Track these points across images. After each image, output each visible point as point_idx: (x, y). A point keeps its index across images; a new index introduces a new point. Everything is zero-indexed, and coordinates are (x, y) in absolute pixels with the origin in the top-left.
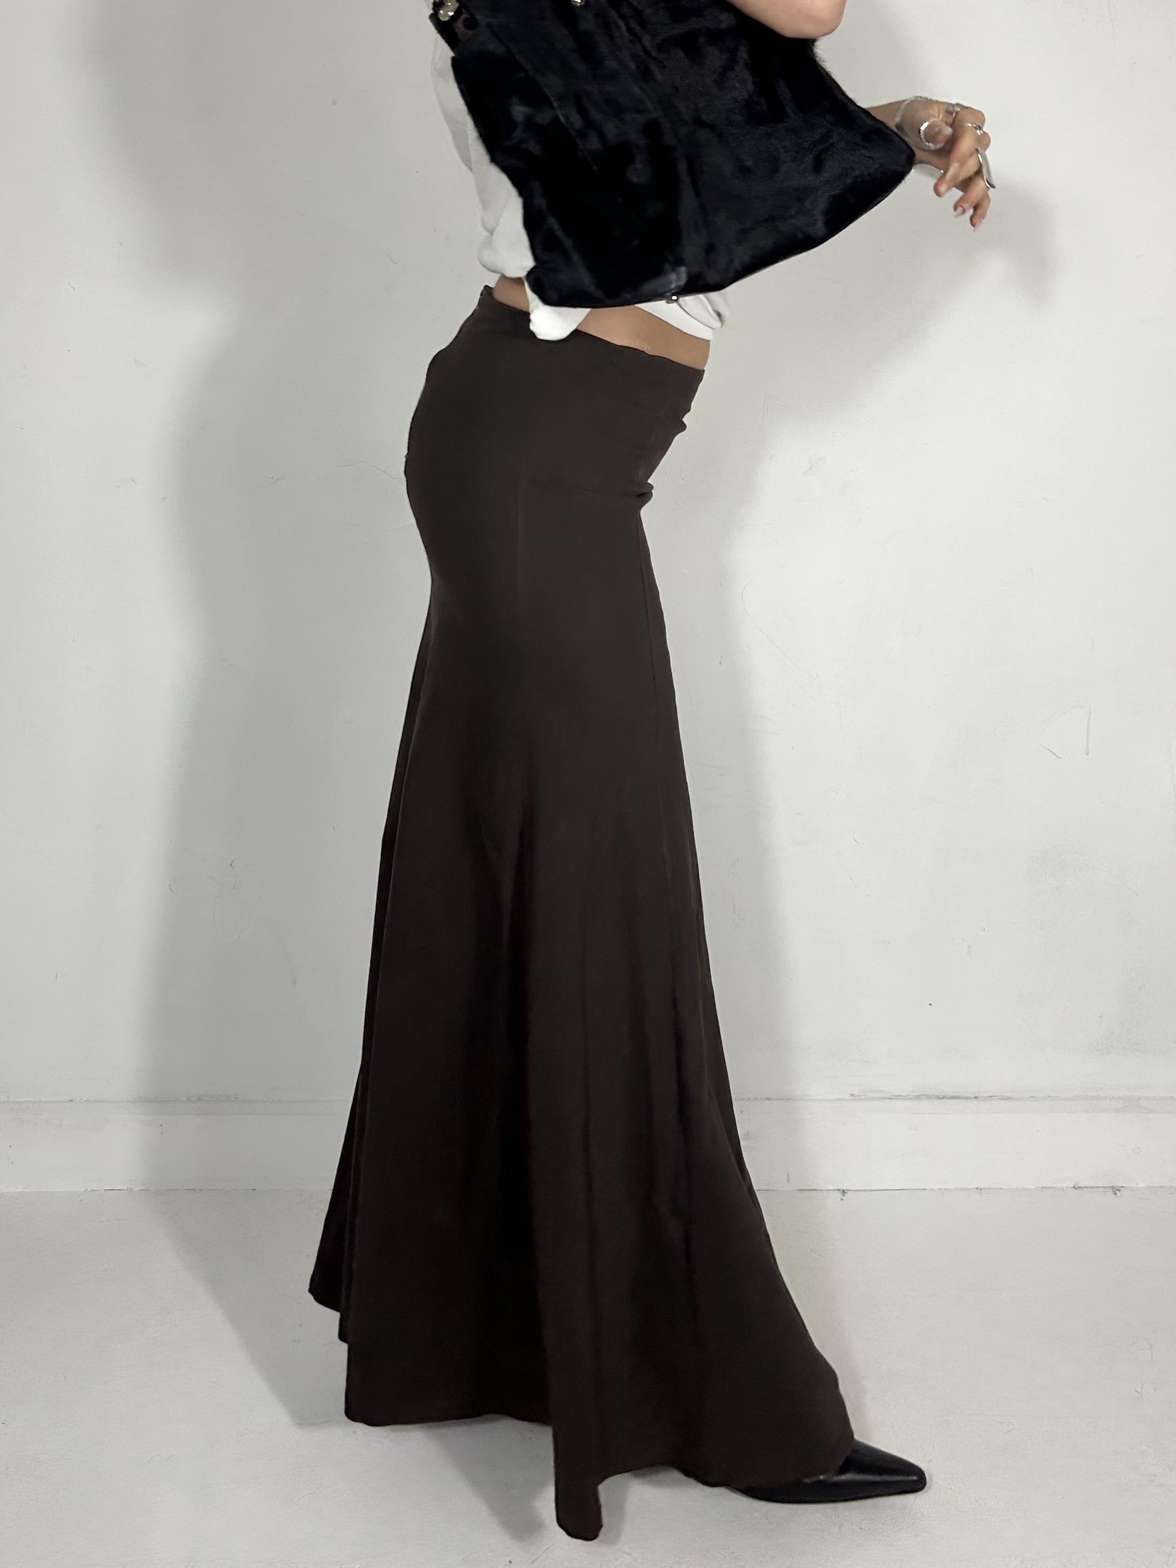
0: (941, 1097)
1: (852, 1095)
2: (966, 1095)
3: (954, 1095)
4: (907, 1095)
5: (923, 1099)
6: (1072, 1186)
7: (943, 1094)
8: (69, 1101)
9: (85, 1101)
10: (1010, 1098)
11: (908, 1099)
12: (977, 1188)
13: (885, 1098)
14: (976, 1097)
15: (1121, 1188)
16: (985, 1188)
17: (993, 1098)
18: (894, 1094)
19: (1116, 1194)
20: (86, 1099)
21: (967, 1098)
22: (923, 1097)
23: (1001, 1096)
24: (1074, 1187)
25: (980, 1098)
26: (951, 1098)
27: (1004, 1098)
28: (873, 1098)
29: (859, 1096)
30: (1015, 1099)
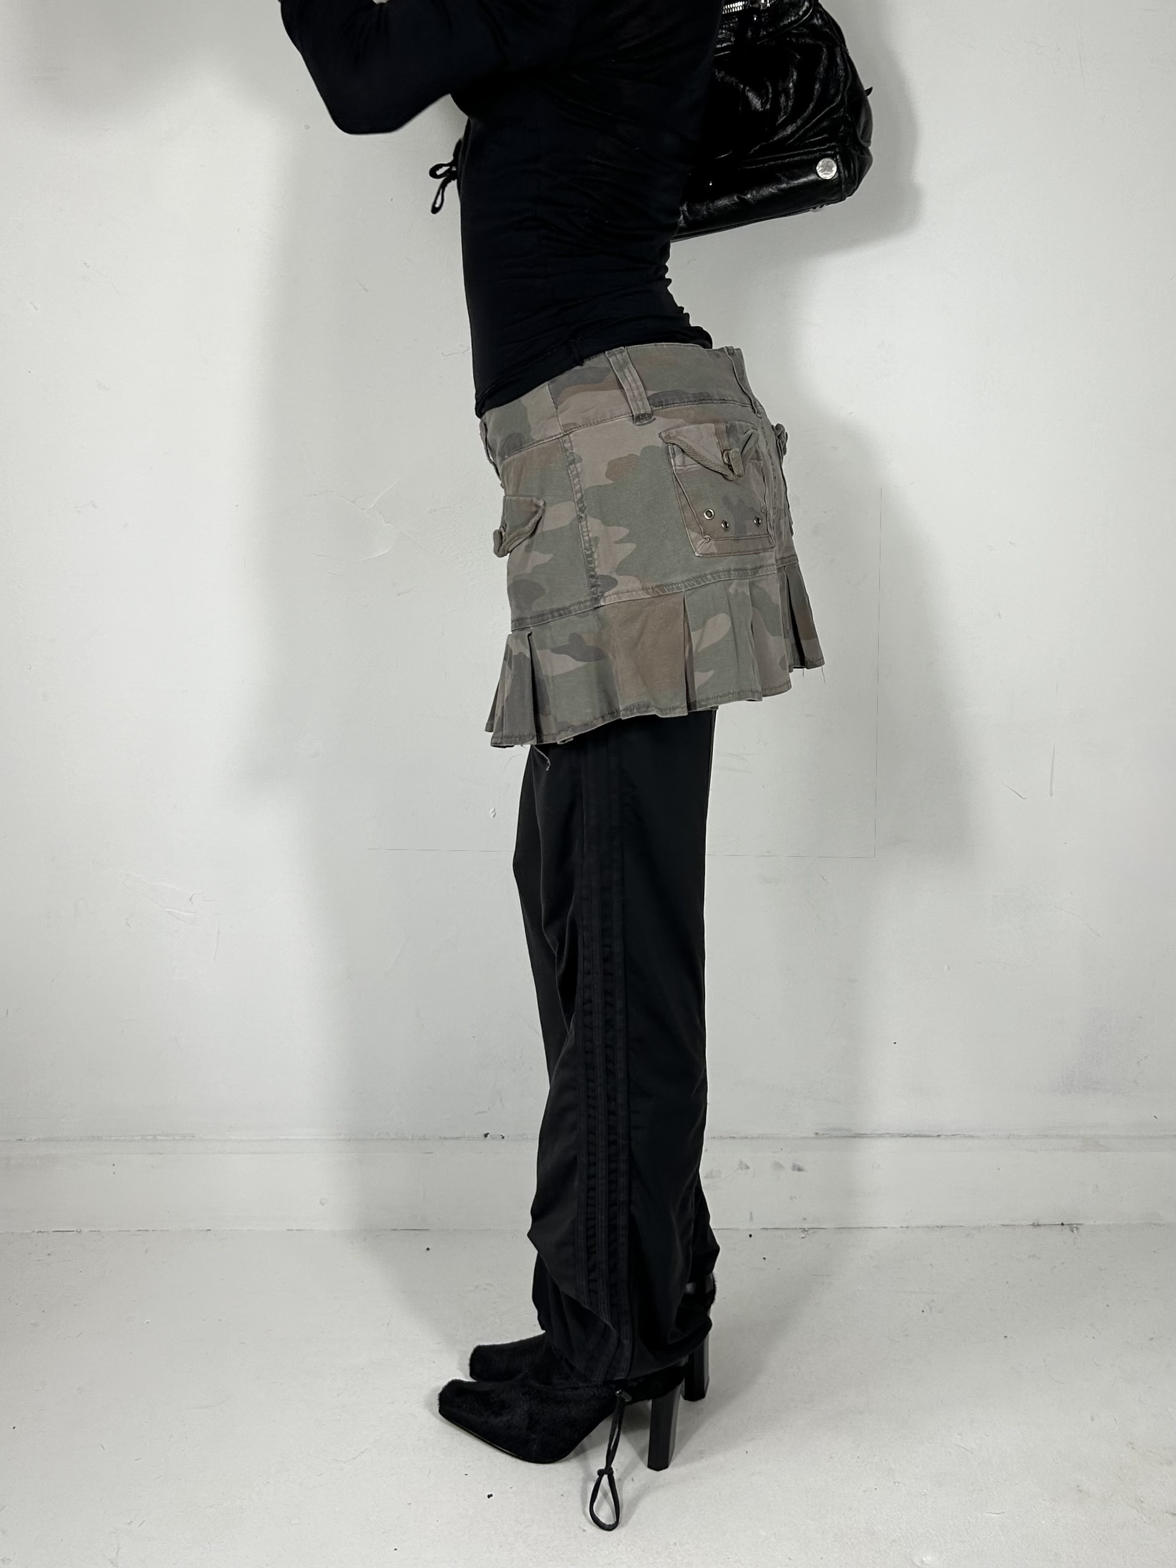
0: (905, 1135)
1: (817, 1134)
2: (929, 1134)
3: (918, 1133)
4: (871, 1134)
6: (1031, 1223)
7: (908, 1132)
9: (35, 1140)
10: (972, 1137)
11: (874, 1137)
12: (937, 1226)
13: (849, 1137)
14: (939, 1136)
15: (1079, 1226)
16: (945, 1226)
17: (953, 1137)
18: (856, 1132)
19: (1073, 1231)
21: (928, 1136)
22: (887, 1136)
23: (963, 1134)
24: (1033, 1225)
25: (942, 1137)
26: (915, 1136)
27: (966, 1137)
28: (837, 1137)
29: (824, 1134)
30: (978, 1137)
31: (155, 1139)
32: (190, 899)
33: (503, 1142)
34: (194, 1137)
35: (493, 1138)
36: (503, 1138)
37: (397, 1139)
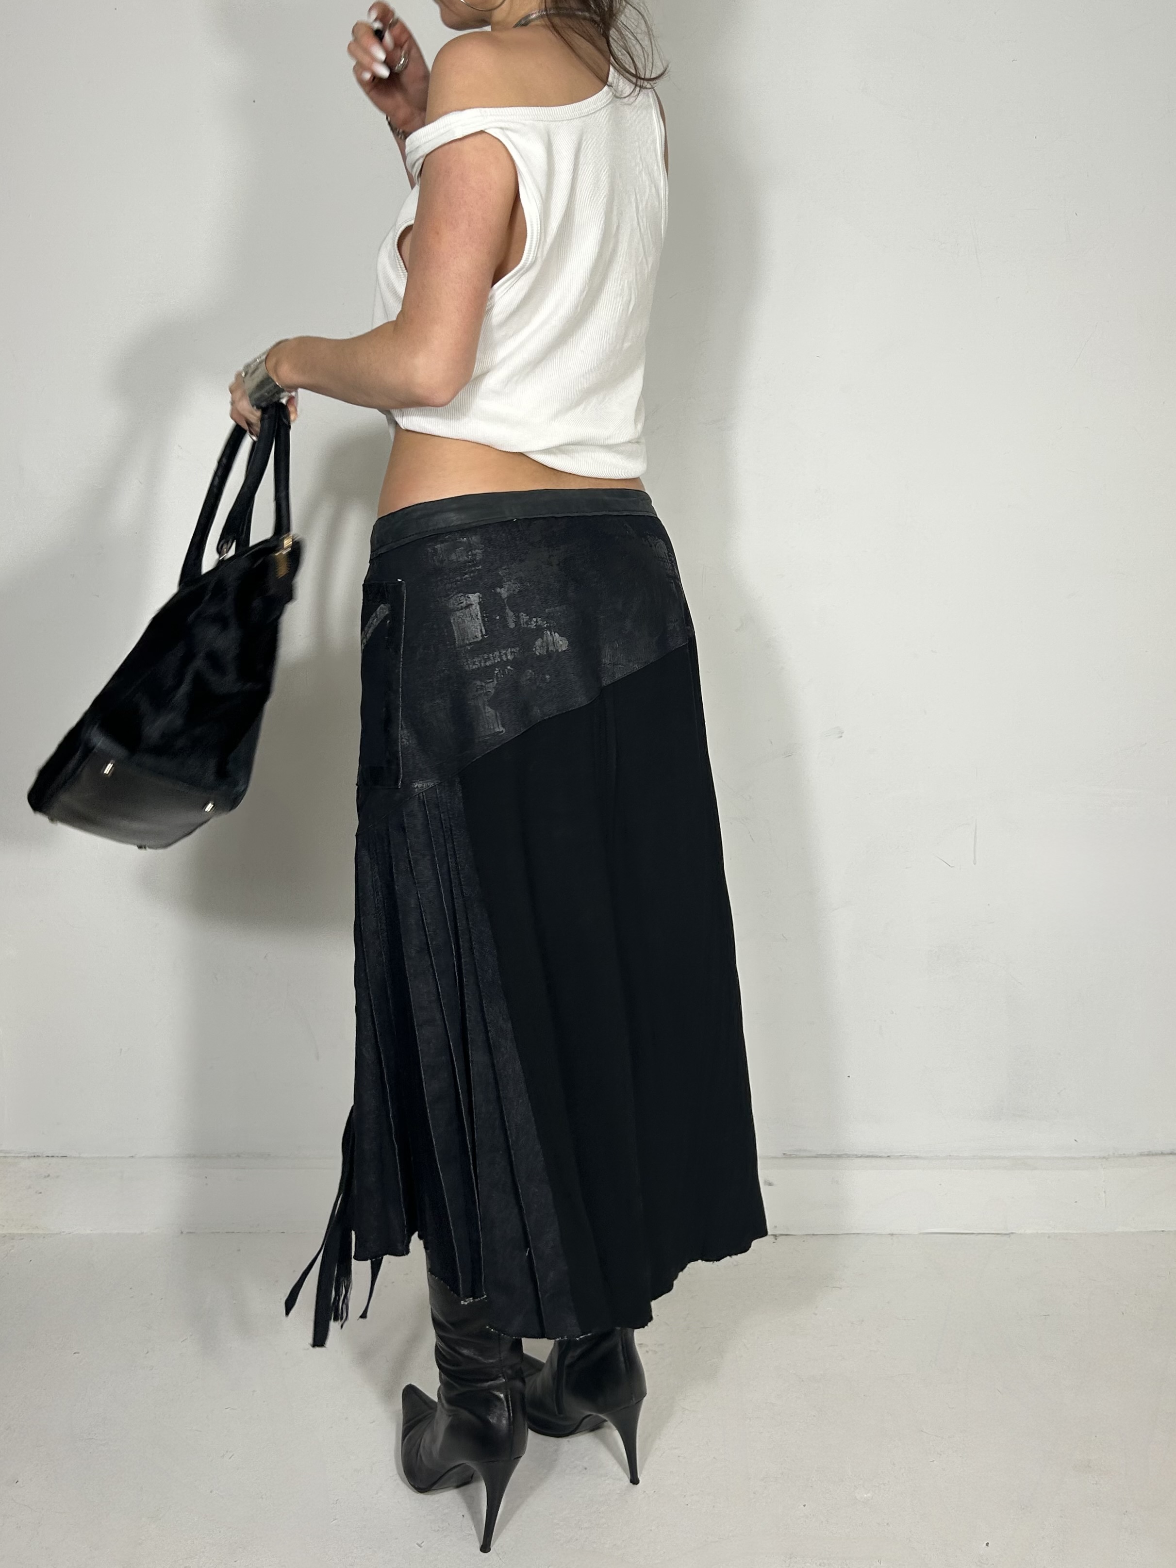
0: (860, 1156)
1: (784, 1154)
2: (880, 1155)
3: (871, 1154)
4: (831, 1154)
5: (845, 1158)
7: (861, 1153)
8: (130, 1157)
9: (144, 1157)
10: (917, 1157)
11: (832, 1157)
13: (813, 1157)
14: (888, 1156)
17: (903, 1157)
18: (819, 1153)
19: (1007, 1239)
20: (143, 1155)
21: (880, 1157)
22: (845, 1156)
23: (910, 1155)
25: (892, 1157)
26: (868, 1157)
27: (912, 1157)
28: (802, 1157)
29: (791, 1155)
30: (921, 1158)
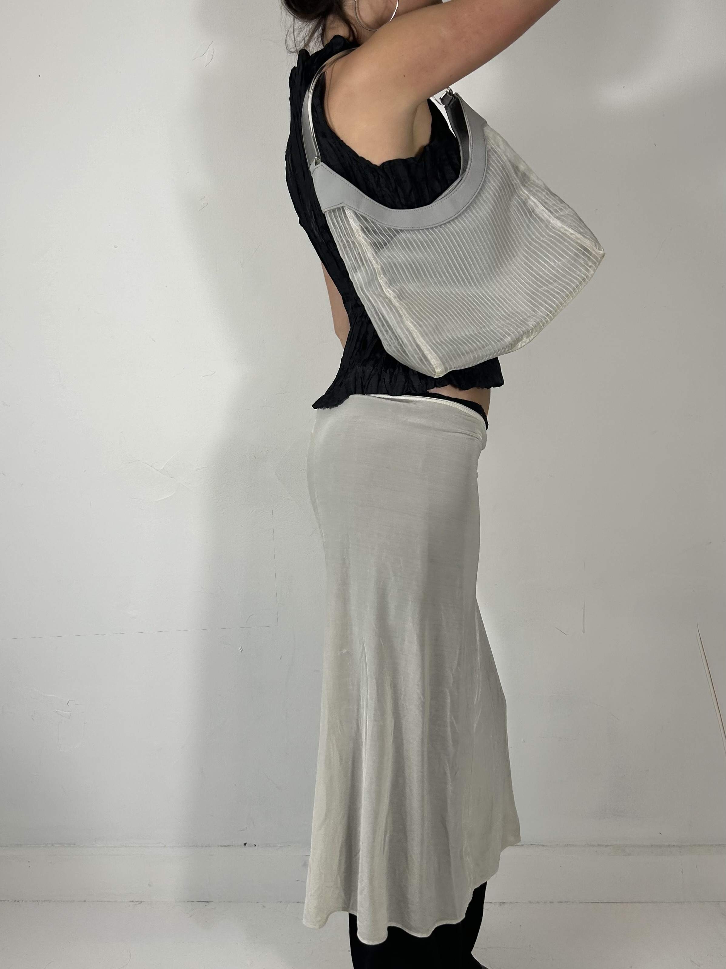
10: (543, 846)
23: (538, 844)
27: (539, 846)
30: (547, 846)
31: (53, 845)
32: (67, 704)
33: (256, 848)
34: (75, 845)
35: (250, 846)
36: (255, 845)
37: (193, 846)
